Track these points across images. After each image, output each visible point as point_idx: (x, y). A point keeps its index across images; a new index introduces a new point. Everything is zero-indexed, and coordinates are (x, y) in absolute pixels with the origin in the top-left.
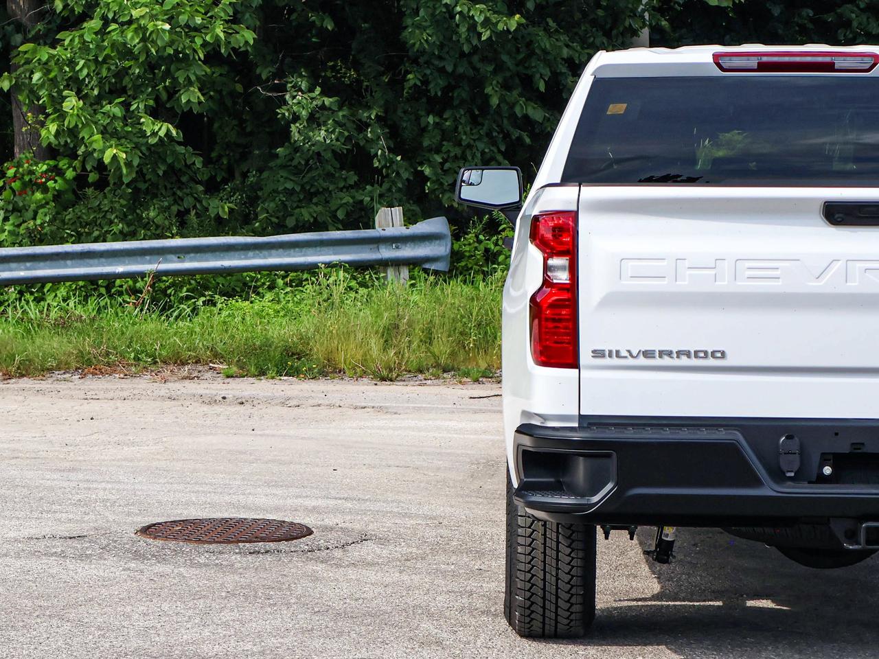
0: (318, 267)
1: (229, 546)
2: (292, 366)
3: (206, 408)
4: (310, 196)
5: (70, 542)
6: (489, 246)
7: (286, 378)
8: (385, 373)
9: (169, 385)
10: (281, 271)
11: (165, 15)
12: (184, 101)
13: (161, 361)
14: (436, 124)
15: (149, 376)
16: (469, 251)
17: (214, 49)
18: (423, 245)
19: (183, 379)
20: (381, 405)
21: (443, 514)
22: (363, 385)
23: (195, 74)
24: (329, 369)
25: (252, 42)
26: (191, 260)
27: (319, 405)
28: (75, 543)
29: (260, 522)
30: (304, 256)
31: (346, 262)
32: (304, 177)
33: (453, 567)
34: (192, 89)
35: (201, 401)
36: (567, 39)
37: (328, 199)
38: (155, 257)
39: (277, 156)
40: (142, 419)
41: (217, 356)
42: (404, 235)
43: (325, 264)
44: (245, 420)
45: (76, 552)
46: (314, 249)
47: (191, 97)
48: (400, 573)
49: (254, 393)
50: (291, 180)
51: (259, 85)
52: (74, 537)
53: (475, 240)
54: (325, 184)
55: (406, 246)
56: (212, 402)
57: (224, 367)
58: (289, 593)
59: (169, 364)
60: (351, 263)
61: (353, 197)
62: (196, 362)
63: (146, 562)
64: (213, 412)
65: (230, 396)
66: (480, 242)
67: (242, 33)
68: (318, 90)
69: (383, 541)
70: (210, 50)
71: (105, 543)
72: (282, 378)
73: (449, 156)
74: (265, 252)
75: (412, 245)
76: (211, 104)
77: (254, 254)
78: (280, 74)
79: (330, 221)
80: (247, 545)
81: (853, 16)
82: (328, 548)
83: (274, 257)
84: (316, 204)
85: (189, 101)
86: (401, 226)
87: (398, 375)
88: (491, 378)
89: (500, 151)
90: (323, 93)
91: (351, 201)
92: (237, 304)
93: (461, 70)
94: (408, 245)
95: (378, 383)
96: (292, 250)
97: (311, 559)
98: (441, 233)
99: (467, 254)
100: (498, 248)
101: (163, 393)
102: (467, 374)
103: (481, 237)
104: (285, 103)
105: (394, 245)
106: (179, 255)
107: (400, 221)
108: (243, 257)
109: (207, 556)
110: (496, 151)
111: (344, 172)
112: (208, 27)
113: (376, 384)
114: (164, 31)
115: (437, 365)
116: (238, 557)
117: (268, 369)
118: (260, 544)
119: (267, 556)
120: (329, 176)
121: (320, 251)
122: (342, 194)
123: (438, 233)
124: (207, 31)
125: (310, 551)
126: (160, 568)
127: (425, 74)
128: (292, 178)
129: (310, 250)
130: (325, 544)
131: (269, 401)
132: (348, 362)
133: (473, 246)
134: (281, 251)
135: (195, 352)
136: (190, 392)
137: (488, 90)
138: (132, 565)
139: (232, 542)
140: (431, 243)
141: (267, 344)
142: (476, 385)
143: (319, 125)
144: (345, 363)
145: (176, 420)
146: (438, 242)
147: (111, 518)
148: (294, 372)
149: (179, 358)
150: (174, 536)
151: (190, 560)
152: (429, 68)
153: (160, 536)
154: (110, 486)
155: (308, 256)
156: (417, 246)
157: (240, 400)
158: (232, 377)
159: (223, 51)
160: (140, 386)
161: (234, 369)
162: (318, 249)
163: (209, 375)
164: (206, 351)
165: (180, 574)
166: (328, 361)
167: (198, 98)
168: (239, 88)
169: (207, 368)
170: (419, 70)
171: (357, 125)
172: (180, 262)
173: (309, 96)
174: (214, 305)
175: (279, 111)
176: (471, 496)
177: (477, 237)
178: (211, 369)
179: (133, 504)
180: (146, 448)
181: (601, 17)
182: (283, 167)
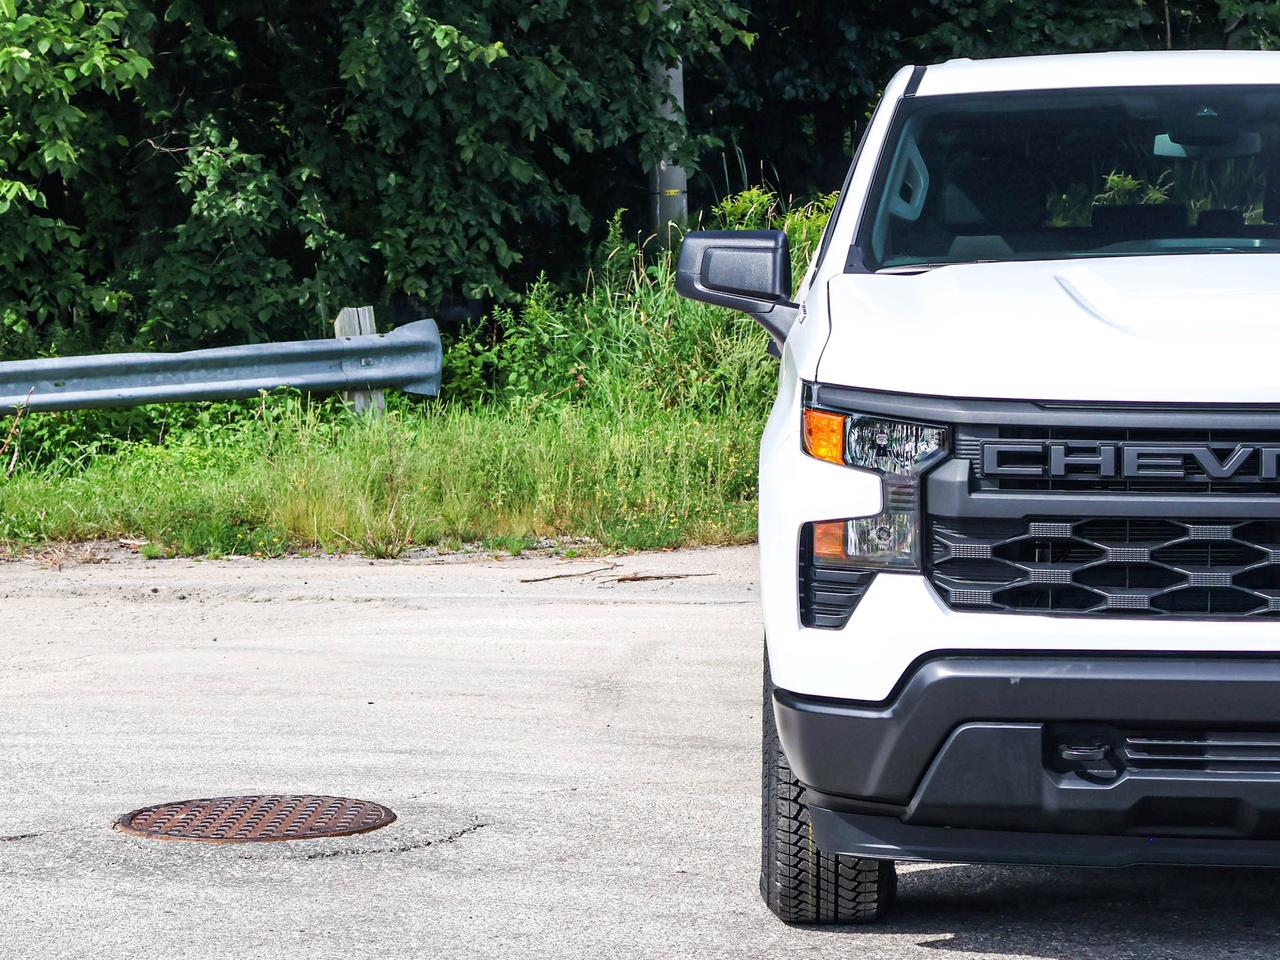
0: (259, 395)
1: (275, 846)
2: (243, 540)
3: (132, 607)
4: (221, 292)
5: (12, 846)
6: (491, 360)
7: (235, 557)
8: (381, 547)
9: (66, 573)
10: (205, 401)
11: (21, 37)
12: (48, 159)
13: (49, 537)
14: (400, 187)
15: (34, 560)
16: (462, 367)
17: (92, 84)
18: (404, 359)
19: (84, 563)
20: (395, 595)
21: (571, 774)
22: (354, 565)
23: (64, 120)
24: (296, 543)
25: (145, 75)
26: (75, 388)
27: (300, 599)
28: (22, 849)
29: (305, 801)
30: (236, 378)
31: (296, 386)
32: (214, 266)
33: (638, 868)
34: (60, 142)
35: (121, 596)
36: (576, 74)
37: (249, 297)
38: (23, 385)
39: (176, 236)
40: (43, 628)
41: (130, 525)
42: (377, 346)
43: (267, 389)
44: (197, 625)
45: (29, 865)
46: (250, 368)
47: (59, 153)
48: (561, 883)
49: (198, 581)
50: (196, 270)
51: (151, 138)
52: (16, 838)
53: (470, 351)
54: (245, 276)
55: (380, 362)
56: (138, 597)
57: (143, 543)
58: (401, 929)
59: (61, 541)
60: (304, 388)
61: (284, 295)
62: (99, 538)
63: (147, 879)
64: (147, 614)
65: (162, 588)
66: (476, 354)
67: (132, 61)
68: (234, 144)
69: (508, 828)
70: (88, 86)
71: (71, 846)
72: (231, 557)
73: (417, 229)
74: (181, 375)
75: (389, 360)
76: (82, 164)
77: (164, 378)
78: (180, 121)
79: (250, 328)
80: (302, 843)
81: (955, 38)
82: (429, 844)
83: (194, 381)
84: (232, 304)
85: (55, 160)
86: (372, 333)
87: (400, 551)
88: (535, 549)
89: (492, 224)
90: (240, 149)
91: (282, 300)
92: (146, 450)
93: (422, 115)
94: (383, 360)
95: (375, 561)
96: (219, 371)
97: (411, 864)
98: (429, 343)
99: (460, 371)
100: (503, 363)
101: (62, 584)
102: (500, 545)
103: (478, 346)
104: (188, 162)
105: (363, 360)
106: (57, 382)
107: (371, 326)
108: (149, 382)
109: (244, 865)
110: (486, 224)
111: (271, 260)
112: (82, 54)
113: (372, 564)
114: (22, 60)
115: (454, 534)
116: (293, 863)
117: (209, 545)
118: (322, 840)
119: (339, 860)
120: (251, 265)
121: (259, 371)
122: (267, 291)
123: (424, 343)
124: (81, 60)
125: (403, 850)
126: (173, 890)
127: (374, 117)
128: (198, 267)
129: (244, 371)
130: (423, 836)
131: (224, 593)
132: (323, 531)
133: (467, 359)
134: (203, 372)
135: (97, 523)
136: (102, 583)
137: (461, 140)
138: (127, 885)
139: (275, 839)
140: (414, 357)
141: (206, 509)
142: (519, 562)
143: (234, 192)
144: (319, 532)
145: (94, 627)
146: (425, 355)
147: (58, 797)
148: (247, 549)
149: (74, 531)
150: (180, 831)
151: (218, 872)
152: (381, 109)
153: (155, 832)
154: (32, 741)
155: (242, 379)
156: (395, 362)
157: (179, 595)
158: (156, 558)
159: (103, 87)
160: (23, 576)
161: (159, 548)
162: (256, 368)
163: (121, 555)
164: (112, 522)
165: (211, 900)
166: (294, 530)
167: (68, 155)
168: (123, 141)
169: (115, 545)
170: (367, 111)
171: (284, 192)
172: (57, 391)
173: (221, 152)
174: (113, 451)
175: (179, 174)
176: (601, 741)
177: (472, 346)
178: (122, 546)
179: (81, 772)
180: (65, 674)
181: (627, 37)
182: (185, 253)
